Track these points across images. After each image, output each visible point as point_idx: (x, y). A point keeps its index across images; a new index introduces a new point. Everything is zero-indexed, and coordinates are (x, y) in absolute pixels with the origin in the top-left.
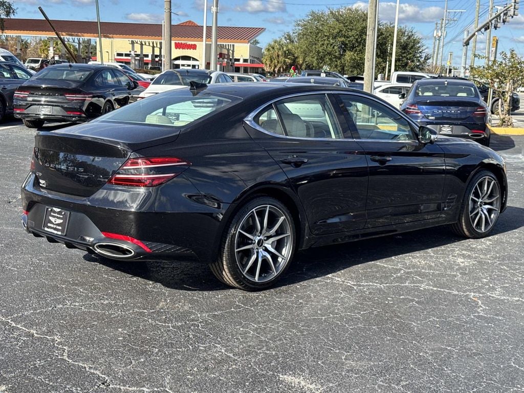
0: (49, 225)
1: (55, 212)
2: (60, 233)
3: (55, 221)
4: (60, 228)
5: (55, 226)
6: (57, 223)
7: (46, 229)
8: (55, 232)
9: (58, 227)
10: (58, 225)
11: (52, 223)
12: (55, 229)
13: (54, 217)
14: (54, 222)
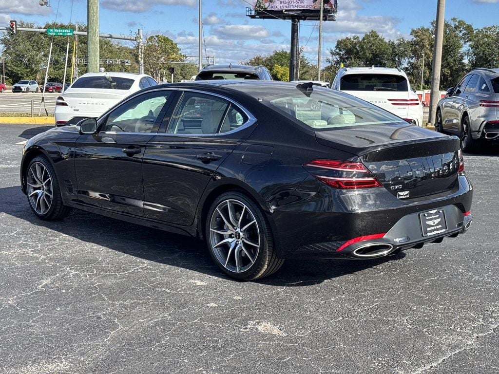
0: (428, 229)
1: (431, 215)
2: (444, 230)
3: (434, 223)
4: (440, 226)
5: (435, 227)
6: (435, 224)
7: (429, 234)
8: (440, 232)
9: (438, 227)
10: (438, 224)
11: (430, 226)
12: (437, 229)
13: (430, 220)
14: (432, 224)
